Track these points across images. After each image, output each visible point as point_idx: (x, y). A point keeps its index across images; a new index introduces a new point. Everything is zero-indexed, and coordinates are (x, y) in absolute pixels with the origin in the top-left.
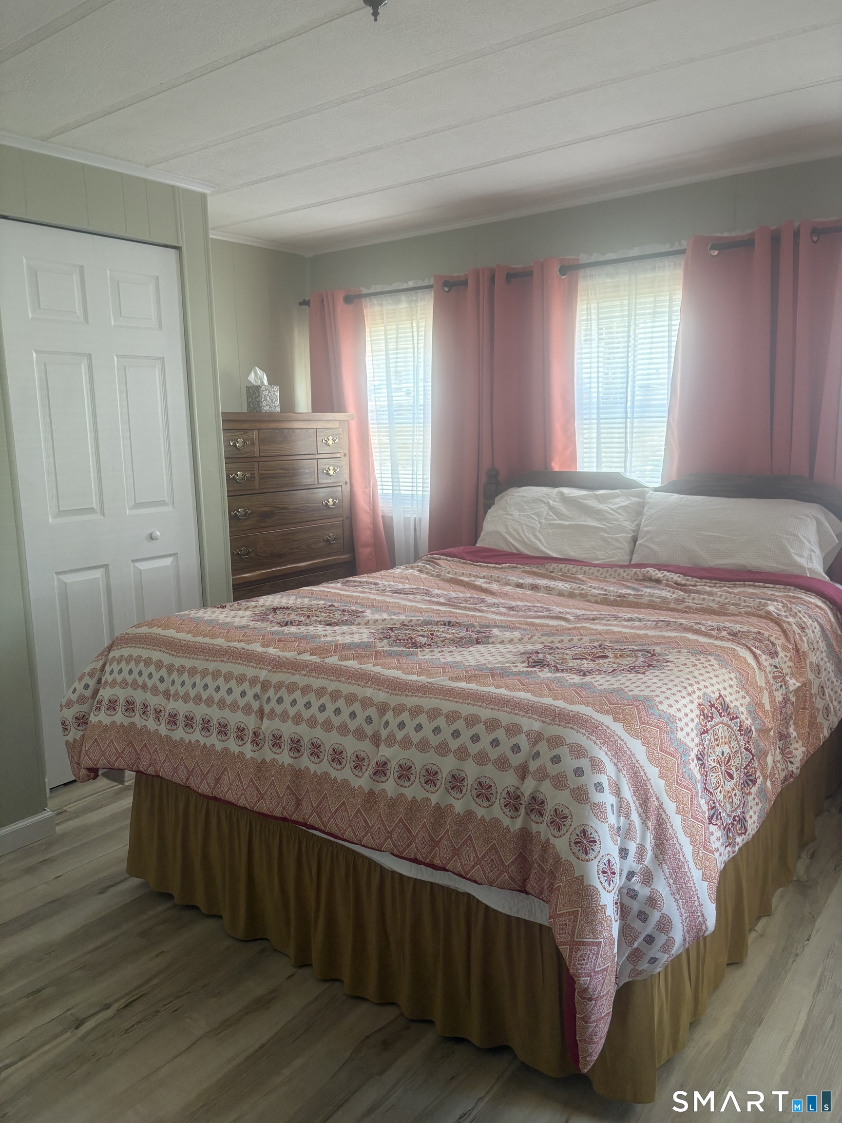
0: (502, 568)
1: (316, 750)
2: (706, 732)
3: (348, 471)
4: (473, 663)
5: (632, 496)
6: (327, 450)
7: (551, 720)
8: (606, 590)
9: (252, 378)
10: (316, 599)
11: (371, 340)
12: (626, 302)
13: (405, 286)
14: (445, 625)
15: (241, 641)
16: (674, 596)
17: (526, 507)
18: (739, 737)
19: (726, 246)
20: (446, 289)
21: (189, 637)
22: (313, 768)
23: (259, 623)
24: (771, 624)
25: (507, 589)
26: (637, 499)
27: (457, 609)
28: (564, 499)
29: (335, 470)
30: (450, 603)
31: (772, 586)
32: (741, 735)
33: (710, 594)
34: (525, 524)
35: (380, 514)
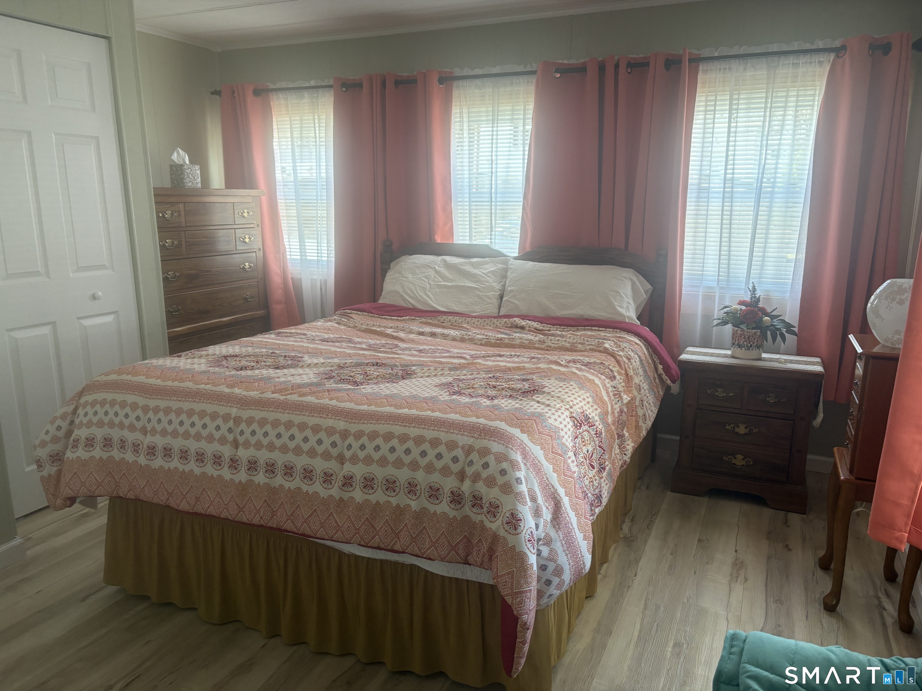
0: (403, 320)
1: (289, 471)
2: (576, 437)
3: (261, 240)
4: (407, 394)
5: (498, 263)
6: (243, 221)
7: (479, 435)
8: (487, 335)
9: (175, 157)
10: (258, 348)
11: (278, 129)
12: (491, 109)
13: (307, 84)
14: (373, 365)
15: (208, 384)
16: (536, 338)
17: (417, 271)
18: (595, 439)
19: (565, 70)
20: (344, 89)
21: (159, 382)
22: (287, 485)
23: (217, 369)
24: (609, 357)
25: (412, 336)
26: (502, 266)
27: (378, 353)
28: (447, 265)
29: (250, 238)
30: (371, 348)
31: (604, 329)
32: (597, 437)
33: (562, 336)
34: (418, 285)
35: (290, 276)
